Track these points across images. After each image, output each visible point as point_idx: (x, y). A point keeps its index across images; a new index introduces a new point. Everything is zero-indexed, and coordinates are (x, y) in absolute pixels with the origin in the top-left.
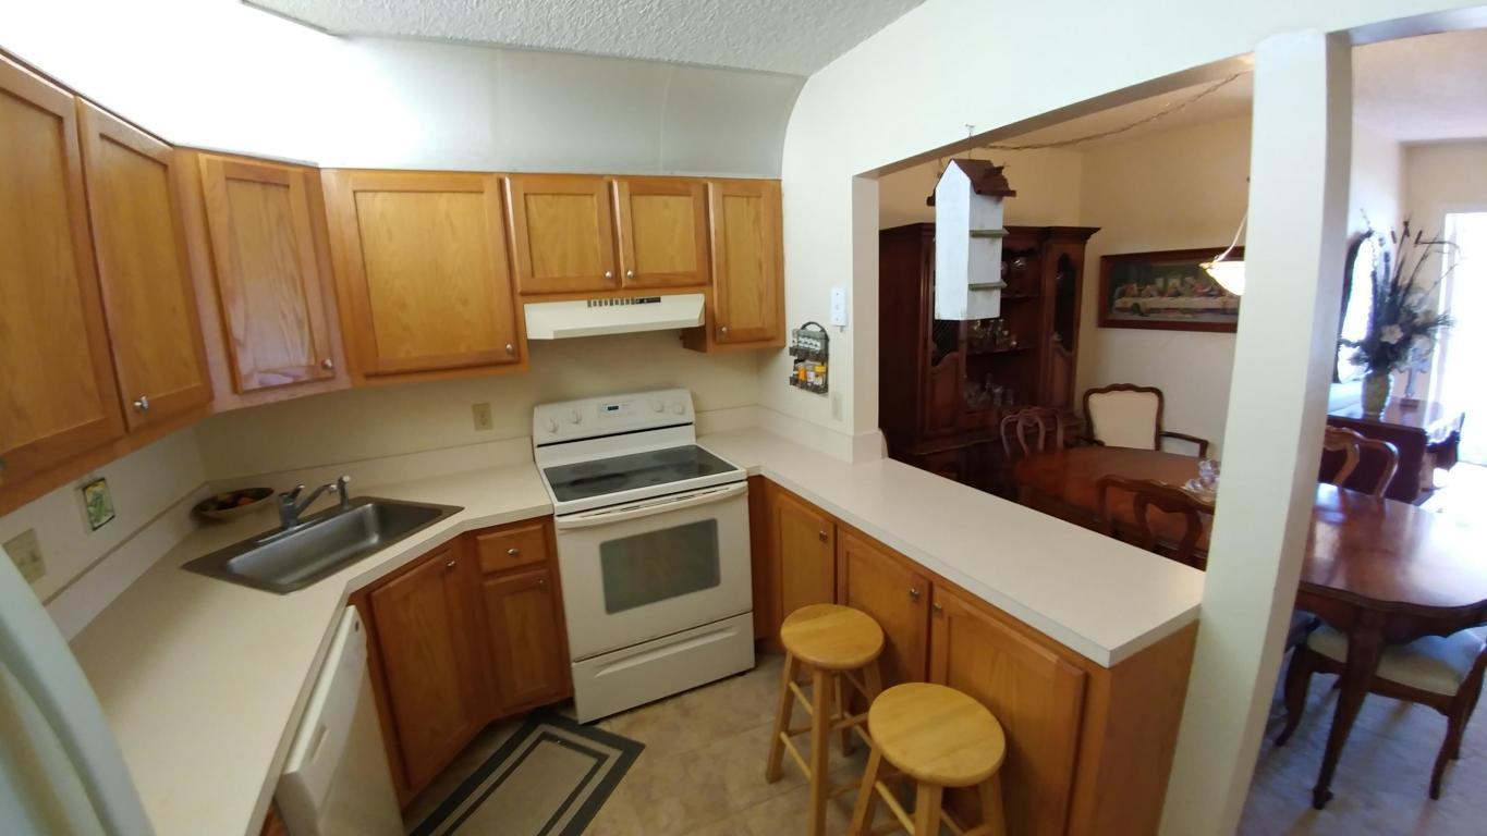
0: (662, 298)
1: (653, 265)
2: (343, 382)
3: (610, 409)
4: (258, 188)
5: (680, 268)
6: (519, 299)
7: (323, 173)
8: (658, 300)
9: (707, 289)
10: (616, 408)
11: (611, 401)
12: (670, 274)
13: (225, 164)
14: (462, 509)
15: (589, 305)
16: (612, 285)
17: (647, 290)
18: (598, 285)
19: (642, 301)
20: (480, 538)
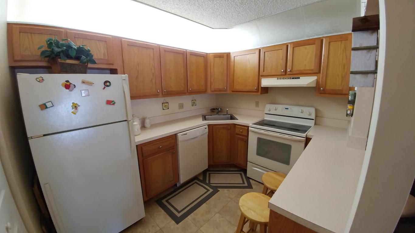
0: (300, 77)
1: (298, 67)
2: (229, 92)
3: (286, 109)
4: (219, 58)
5: (308, 68)
6: (260, 77)
7: (231, 54)
8: (299, 78)
9: (318, 74)
10: (288, 109)
11: (287, 107)
12: (304, 70)
13: (214, 55)
14: (238, 120)
15: (277, 79)
16: (284, 73)
17: (296, 75)
18: (280, 74)
19: (293, 78)
20: (236, 126)
